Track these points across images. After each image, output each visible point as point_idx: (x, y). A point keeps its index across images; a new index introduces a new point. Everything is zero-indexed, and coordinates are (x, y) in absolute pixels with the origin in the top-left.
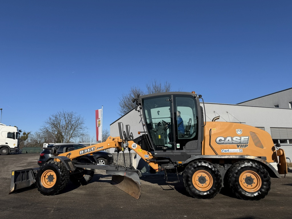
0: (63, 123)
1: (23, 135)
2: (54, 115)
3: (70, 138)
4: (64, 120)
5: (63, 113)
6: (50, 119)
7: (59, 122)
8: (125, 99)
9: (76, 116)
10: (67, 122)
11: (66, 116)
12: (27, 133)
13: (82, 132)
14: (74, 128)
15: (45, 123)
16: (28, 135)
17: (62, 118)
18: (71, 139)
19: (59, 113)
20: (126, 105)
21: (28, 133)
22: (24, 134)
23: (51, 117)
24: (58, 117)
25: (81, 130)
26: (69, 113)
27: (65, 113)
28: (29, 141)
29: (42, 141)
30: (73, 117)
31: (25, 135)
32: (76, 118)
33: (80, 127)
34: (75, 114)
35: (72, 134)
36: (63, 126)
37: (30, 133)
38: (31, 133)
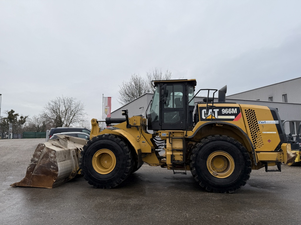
0: (62, 109)
1: (20, 119)
2: (54, 100)
3: (69, 124)
4: (64, 106)
5: (63, 99)
6: (49, 104)
7: (59, 107)
8: (125, 87)
9: (76, 102)
10: (67, 108)
11: (66, 102)
12: (24, 117)
13: (82, 118)
14: (74, 114)
15: (44, 108)
16: (25, 119)
17: (62, 104)
18: (71, 125)
19: (59, 99)
20: (126, 93)
21: (26, 117)
22: (22, 117)
23: (50, 102)
24: (58, 102)
25: (81, 116)
26: (68, 99)
27: (64, 98)
28: (27, 125)
29: (40, 125)
30: (73, 103)
31: (23, 119)
32: (76, 104)
33: (79, 113)
34: (74, 100)
35: (72, 119)
36: (63, 111)
37: (27, 117)
38: (29, 117)
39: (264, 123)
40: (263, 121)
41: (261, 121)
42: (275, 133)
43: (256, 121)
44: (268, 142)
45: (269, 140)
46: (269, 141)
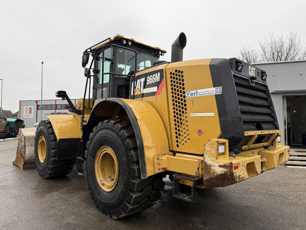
39: (196, 94)
40: (193, 92)
41: (191, 92)
42: (212, 114)
43: (184, 93)
44: (197, 135)
45: (200, 130)
46: (200, 132)
